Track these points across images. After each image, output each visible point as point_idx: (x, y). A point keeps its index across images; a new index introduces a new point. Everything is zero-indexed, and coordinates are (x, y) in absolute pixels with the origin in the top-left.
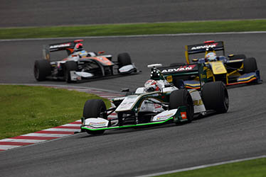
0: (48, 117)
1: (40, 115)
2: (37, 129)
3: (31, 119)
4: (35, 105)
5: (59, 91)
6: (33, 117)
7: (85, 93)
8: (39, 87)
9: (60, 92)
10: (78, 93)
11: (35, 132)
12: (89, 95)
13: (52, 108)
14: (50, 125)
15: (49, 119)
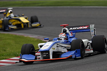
0: (13, 51)
1: (8, 50)
2: (7, 57)
3: (4, 52)
4: (6, 44)
5: (19, 37)
6: (5, 51)
8: (8, 34)
11: (5, 59)
13: (15, 46)
14: (14, 55)
15: (13, 52)
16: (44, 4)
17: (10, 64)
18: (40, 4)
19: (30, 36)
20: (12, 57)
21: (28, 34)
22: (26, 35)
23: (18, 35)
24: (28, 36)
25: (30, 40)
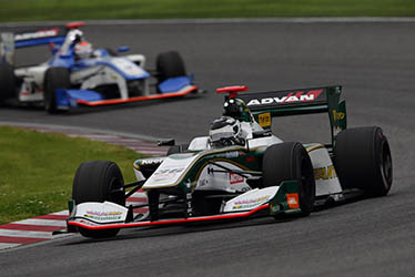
0: (24, 196)
7: (104, 144)
9: (49, 140)
10: (89, 143)
12: (112, 149)
13: (34, 174)
14: (28, 212)
15: (26, 199)
16: (142, 11)
17: (12, 245)
18: (128, 12)
19: (87, 136)
20: (20, 219)
21: (81, 129)
22: (74, 132)
23: (42, 131)
24: (82, 136)
25: (91, 151)
